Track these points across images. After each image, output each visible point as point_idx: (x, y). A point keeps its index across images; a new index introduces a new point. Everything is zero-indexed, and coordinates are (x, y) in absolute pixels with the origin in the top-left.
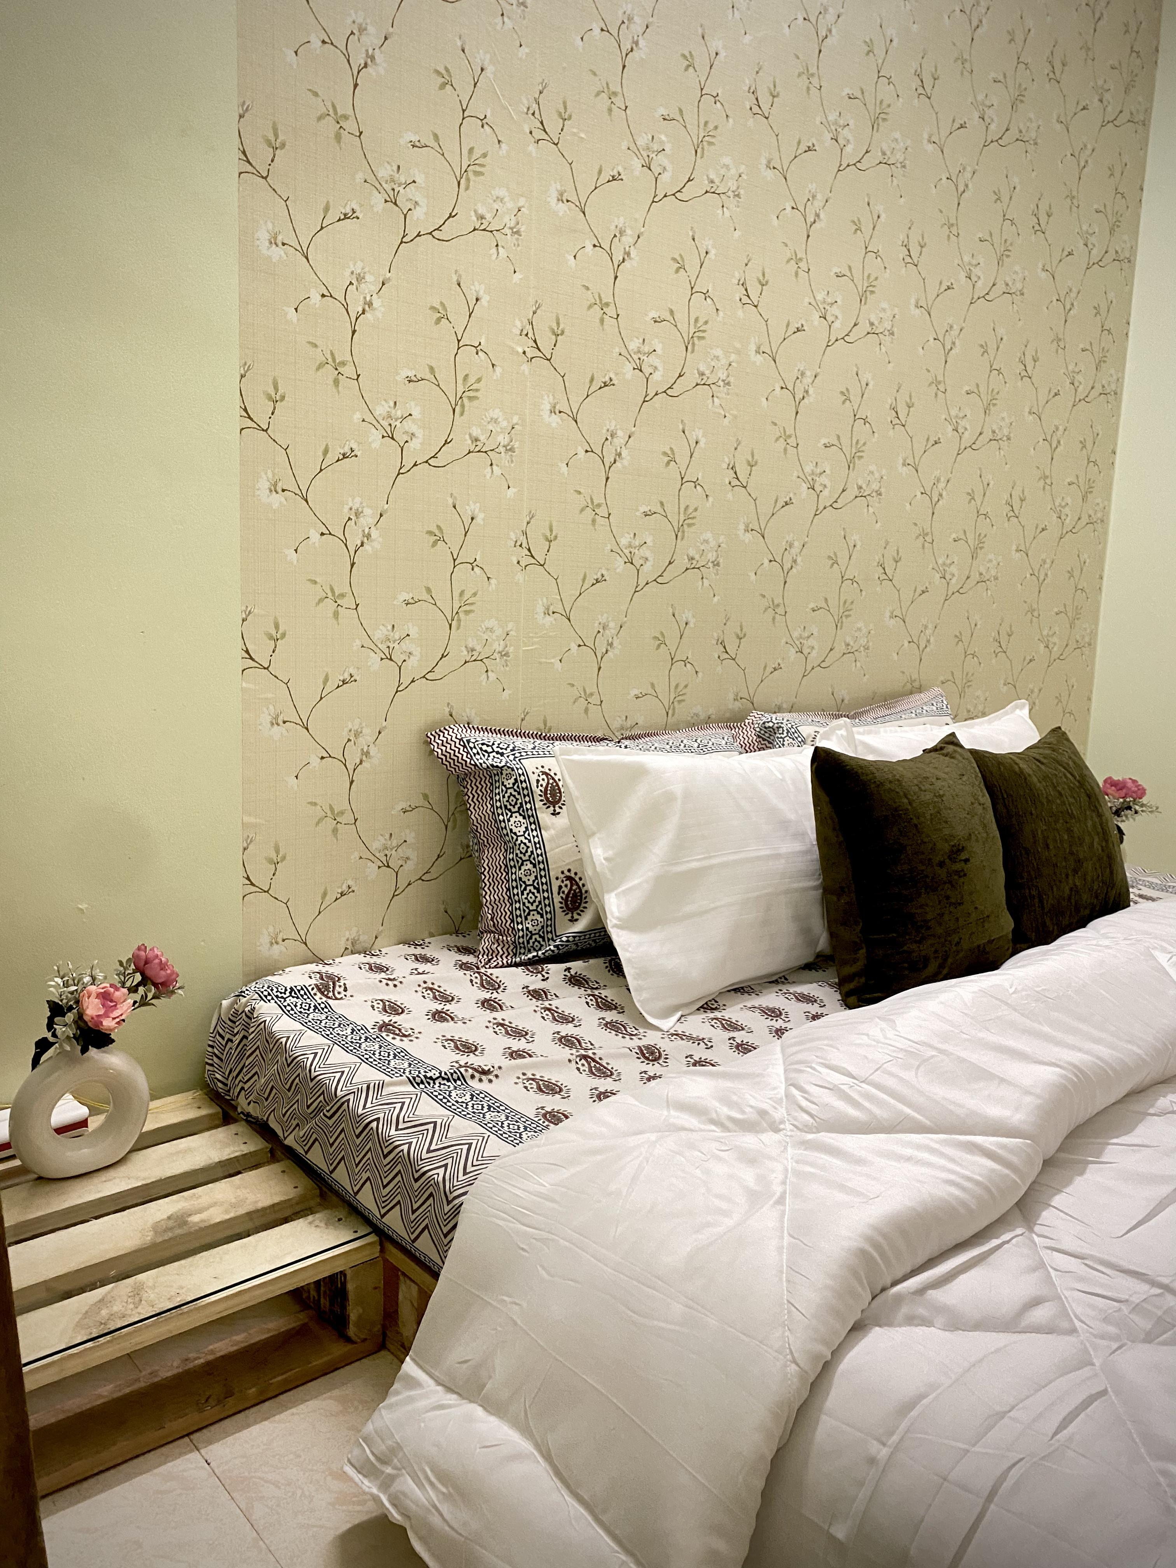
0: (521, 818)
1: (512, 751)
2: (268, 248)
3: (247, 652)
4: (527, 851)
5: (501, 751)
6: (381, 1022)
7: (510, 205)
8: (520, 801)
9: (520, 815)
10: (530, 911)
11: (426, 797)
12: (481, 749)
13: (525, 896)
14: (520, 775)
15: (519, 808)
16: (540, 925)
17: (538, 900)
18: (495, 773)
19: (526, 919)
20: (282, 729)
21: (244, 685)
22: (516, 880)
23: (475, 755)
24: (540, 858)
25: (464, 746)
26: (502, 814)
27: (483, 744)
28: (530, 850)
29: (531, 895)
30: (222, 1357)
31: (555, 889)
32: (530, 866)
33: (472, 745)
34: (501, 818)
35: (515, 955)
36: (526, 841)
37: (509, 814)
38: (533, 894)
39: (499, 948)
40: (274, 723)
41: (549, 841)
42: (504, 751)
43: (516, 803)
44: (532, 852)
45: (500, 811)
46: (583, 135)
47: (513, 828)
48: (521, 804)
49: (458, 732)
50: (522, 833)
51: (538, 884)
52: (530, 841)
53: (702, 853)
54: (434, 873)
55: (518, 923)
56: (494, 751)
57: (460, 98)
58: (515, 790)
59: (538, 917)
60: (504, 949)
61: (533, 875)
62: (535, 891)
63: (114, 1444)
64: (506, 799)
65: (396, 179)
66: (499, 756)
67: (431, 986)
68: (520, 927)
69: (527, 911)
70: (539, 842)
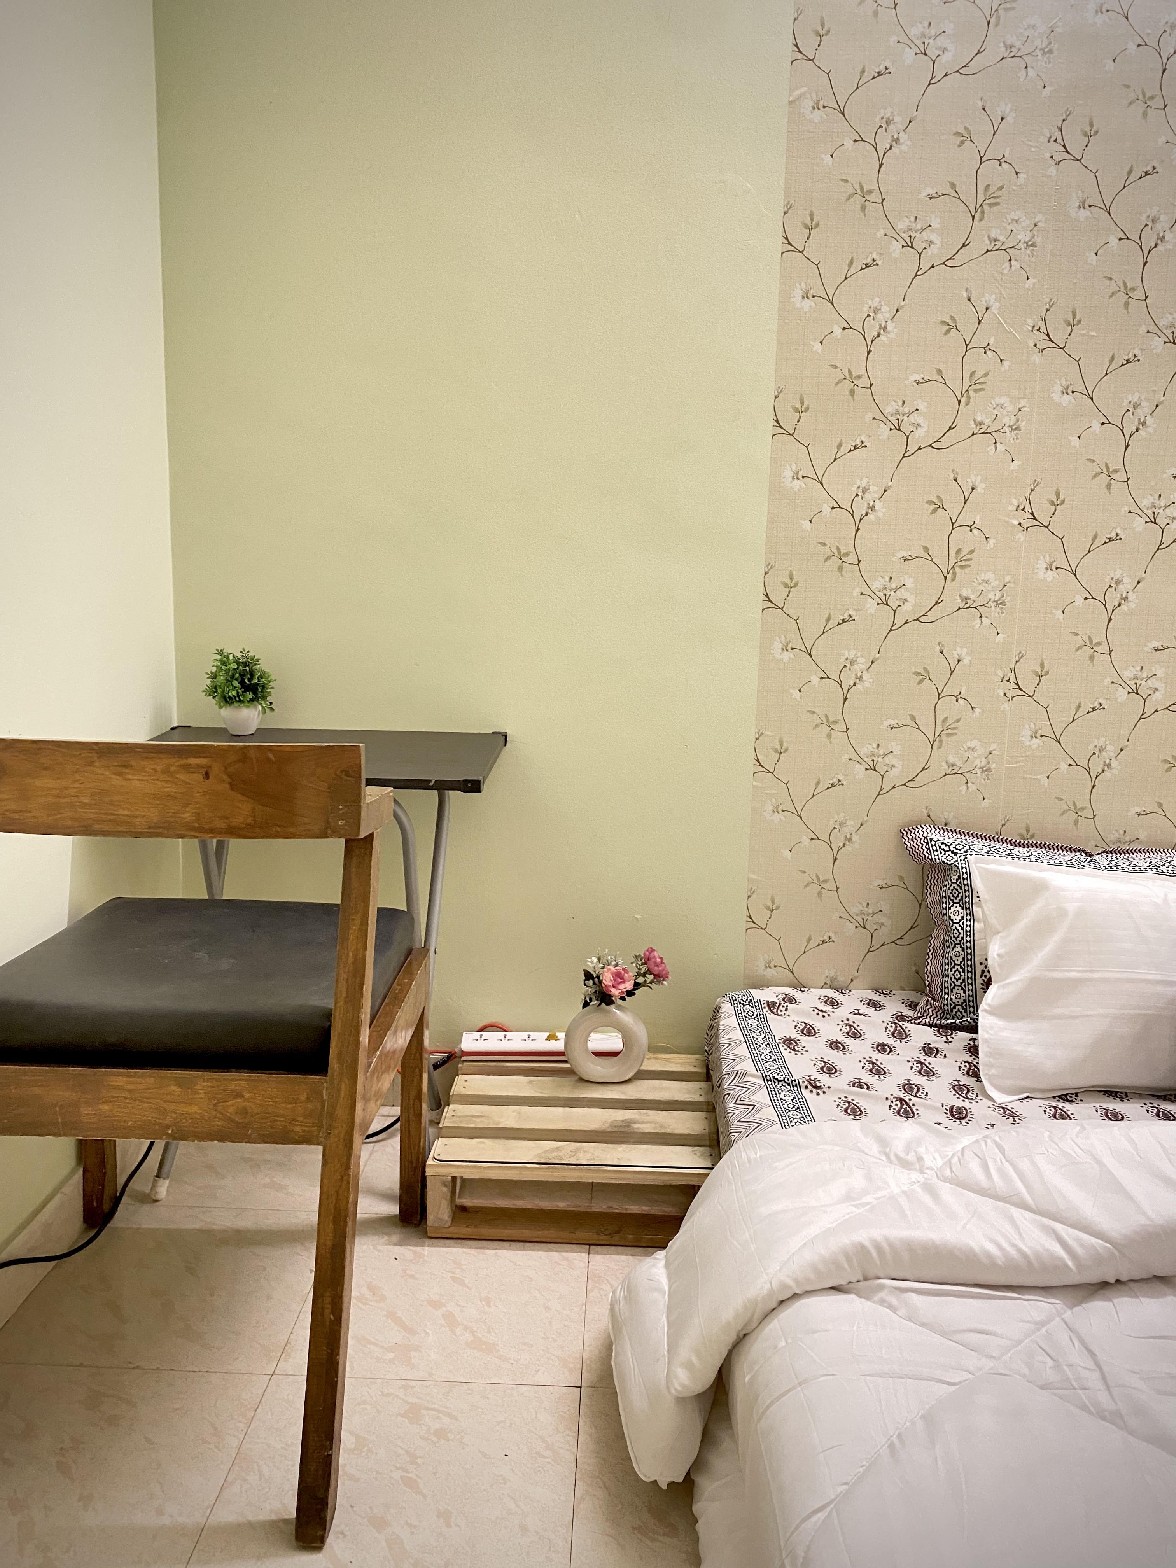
0: (959, 909)
1: (965, 852)
2: (791, 482)
3: (758, 761)
4: (958, 937)
5: (955, 851)
6: (788, 1037)
7: (1010, 408)
8: (961, 894)
9: (960, 906)
10: (955, 985)
11: (901, 878)
12: (940, 847)
13: (953, 972)
14: (963, 873)
15: (960, 900)
16: (963, 999)
17: (963, 977)
18: (946, 869)
19: (952, 991)
20: (781, 815)
21: (754, 783)
22: (948, 958)
23: (934, 851)
24: (968, 944)
25: (927, 843)
26: (946, 903)
27: (942, 843)
28: (961, 936)
29: (957, 973)
30: (630, 1214)
31: (978, 973)
32: (959, 949)
33: (933, 843)
34: (944, 905)
35: (941, 1018)
36: (960, 928)
37: (952, 903)
38: (959, 972)
39: (930, 1010)
40: (775, 811)
41: (979, 932)
42: (958, 851)
43: (958, 896)
44: (963, 938)
45: (944, 900)
46: (1093, 334)
47: (952, 915)
48: (962, 897)
49: (927, 831)
50: (958, 921)
51: (964, 965)
52: (962, 929)
53: (1083, 967)
54: (907, 939)
55: (945, 994)
56: (950, 850)
57: (964, 336)
58: (958, 885)
59: (962, 992)
60: (934, 1012)
61: (962, 957)
62: (961, 970)
63: (548, 1230)
64: (950, 891)
65: (900, 411)
66: (953, 855)
67: (852, 1024)
68: (946, 996)
69: (953, 985)
70: (970, 931)
